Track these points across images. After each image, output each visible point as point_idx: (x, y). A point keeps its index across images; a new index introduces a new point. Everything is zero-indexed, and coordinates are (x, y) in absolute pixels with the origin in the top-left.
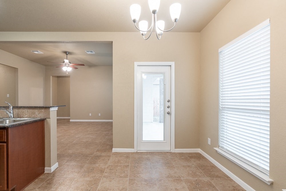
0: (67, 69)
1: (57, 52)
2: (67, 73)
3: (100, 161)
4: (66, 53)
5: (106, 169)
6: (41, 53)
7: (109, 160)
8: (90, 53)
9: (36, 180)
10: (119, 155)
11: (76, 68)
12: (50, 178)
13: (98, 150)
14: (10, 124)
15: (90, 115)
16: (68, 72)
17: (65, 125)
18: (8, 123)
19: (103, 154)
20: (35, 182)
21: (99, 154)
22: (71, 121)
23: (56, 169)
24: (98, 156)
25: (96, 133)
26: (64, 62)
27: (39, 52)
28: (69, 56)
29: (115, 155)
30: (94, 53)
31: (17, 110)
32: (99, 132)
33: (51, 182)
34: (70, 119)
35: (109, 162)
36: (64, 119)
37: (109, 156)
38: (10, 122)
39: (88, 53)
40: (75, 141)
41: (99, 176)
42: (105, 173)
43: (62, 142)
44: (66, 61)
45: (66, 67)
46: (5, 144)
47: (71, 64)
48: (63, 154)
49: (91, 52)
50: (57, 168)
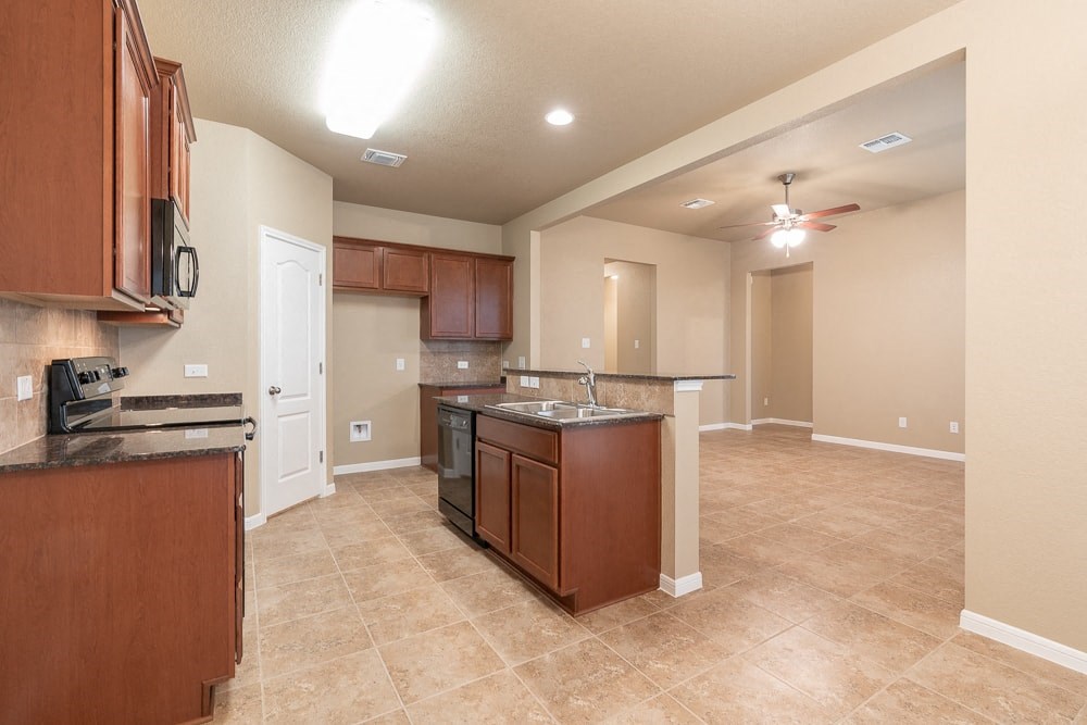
0: (787, 238)
1: (752, 183)
2: (788, 255)
3: (865, 640)
4: (783, 179)
5: (883, 690)
6: (709, 202)
7: (919, 655)
8: (883, 146)
9: (632, 600)
10: (1001, 662)
11: (828, 228)
12: (665, 611)
13: (881, 590)
14: (586, 419)
15: (903, 422)
16: (791, 249)
17: (787, 452)
18: (581, 415)
19: (900, 616)
20: (626, 605)
21: (877, 604)
22: (815, 437)
23: (691, 593)
24: (869, 614)
25: (909, 512)
26: (775, 215)
27: (702, 204)
28: (796, 189)
29: (971, 647)
30: (905, 140)
31: (604, 384)
32: (923, 509)
33: (661, 626)
34: (810, 431)
35: (917, 666)
36: (794, 429)
37: (932, 641)
38: (585, 415)
39: (875, 149)
40: (795, 520)
41: (832, 698)
42: (873, 705)
43: (751, 508)
44: (781, 210)
45: (783, 231)
46: (556, 470)
47: (802, 218)
48: (734, 553)
49: (888, 140)
50: (698, 590)
